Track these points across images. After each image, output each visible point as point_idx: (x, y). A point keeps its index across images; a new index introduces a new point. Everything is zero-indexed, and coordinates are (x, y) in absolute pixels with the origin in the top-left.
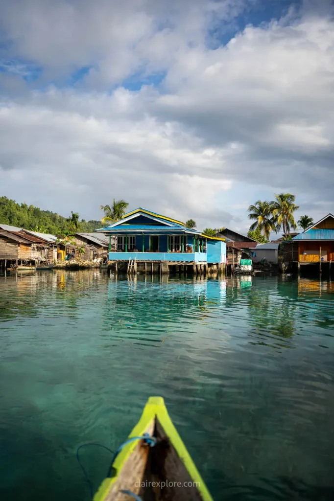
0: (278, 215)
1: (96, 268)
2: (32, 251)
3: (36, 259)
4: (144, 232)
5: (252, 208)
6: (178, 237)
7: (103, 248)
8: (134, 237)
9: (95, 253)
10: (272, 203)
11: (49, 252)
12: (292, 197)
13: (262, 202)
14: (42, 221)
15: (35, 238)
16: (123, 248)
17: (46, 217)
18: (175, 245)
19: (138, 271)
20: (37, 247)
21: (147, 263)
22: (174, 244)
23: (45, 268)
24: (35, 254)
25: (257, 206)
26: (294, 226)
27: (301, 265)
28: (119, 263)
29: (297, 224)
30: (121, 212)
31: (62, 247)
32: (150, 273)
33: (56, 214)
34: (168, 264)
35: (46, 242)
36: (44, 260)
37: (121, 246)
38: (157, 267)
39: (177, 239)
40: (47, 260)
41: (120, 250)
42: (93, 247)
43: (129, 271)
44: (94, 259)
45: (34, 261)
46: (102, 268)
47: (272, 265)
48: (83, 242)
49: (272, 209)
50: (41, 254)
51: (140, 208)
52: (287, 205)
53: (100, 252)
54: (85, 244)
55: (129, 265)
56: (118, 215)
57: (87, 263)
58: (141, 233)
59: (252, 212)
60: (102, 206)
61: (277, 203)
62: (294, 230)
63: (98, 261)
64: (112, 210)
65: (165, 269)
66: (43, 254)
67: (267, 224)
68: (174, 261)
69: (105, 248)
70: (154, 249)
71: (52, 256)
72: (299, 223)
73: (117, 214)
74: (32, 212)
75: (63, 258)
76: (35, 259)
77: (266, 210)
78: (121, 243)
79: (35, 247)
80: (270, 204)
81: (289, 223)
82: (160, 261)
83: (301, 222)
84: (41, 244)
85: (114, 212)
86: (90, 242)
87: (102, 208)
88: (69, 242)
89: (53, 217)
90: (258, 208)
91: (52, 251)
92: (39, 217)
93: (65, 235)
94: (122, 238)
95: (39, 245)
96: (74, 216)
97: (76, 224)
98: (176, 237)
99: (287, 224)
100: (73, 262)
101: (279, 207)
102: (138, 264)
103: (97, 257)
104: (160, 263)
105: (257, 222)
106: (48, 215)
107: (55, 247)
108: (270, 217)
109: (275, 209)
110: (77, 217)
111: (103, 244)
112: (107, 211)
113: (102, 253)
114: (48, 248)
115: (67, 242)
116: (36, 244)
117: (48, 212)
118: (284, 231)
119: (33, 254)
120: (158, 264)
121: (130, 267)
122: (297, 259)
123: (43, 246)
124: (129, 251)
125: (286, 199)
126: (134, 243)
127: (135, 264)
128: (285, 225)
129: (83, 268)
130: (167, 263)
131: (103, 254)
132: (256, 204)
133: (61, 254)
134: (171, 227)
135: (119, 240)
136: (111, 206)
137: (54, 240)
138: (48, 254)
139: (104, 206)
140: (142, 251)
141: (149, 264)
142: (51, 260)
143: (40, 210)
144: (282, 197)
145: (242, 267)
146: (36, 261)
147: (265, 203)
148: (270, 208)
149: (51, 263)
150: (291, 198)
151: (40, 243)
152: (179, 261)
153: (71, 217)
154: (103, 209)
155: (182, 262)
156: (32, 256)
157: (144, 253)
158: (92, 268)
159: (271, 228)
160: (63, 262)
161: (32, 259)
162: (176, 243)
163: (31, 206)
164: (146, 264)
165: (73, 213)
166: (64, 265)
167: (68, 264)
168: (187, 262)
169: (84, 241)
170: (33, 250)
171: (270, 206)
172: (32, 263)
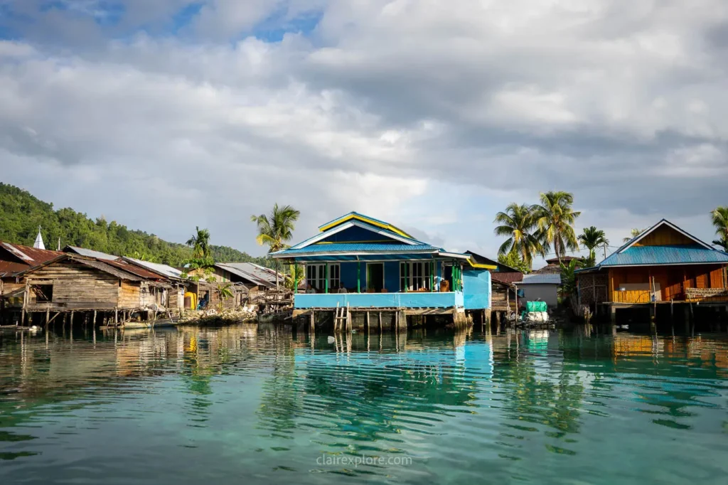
0: (546, 227)
1: (249, 322)
2: (142, 294)
3: (149, 308)
4: (360, 256)
5: (502, 216)
6: (420, 265)
7: (257, 287)
8: (337, 267)
9: (244, 296)
10: (535, 207)
11: (171, 296)
12: (567, 197)
13: (519, 205)
14: (131, 247)
15: (145, 271)
16: (317, 286)
17: (137, 241)
18: (415, 280)
19: (353, 328)
20: (151, 288)
21: (370, 312)
22: (411, 277)
23: (165, 326)
24: (146, 299)
25: (510, 214)
26: (572, 244)
27: (617, 310)
28: (318, 313)
29: (578, 242)
30: (287, 226)
31: (192, 287)
32: (377, 331)
33: (153, 235)
34: (406, 313)
35: (165, 278)
36: (162, 310)
37: (314, 282)
38: (390, 320)
39: (417, 267)
40: (168, 309)
41: (313, 290)
42: (242, 287)
43: (338, 328)
44: (242, 305)
45: (147, 312)
46: (262, 322)
47: (553, 310)
48: (222, 278)
49: (536, 219)
50: (157, 299)
51: (354, 213)
52: (560, 210)
53: (253, 294)
54: (227, 281)
55: (337, 316)
56: (282, 232)
57: (232, 314)
58: (354, 257)
59: (503, 224)
60: (254, 216)
61: (542, 208)
62: (572, 250)
63: (250, 311)
64: (272, 223)
65: (402, 322)
66: (159, 299)
67: (529, 242)
68: (417, 308)
69: (261, 288)
70: (376, 287)
71: (175, 304)
72: (583, 240)
73: (280, 229)
74: (114, 233)
75: (193, 306)
76: (147, 309)
77: (528, 220)
78: (314, 277)
79: (147, 287)
80: (532, 210)
81: (563, 240)
82: (396, 308)
83: (583, 237)
84: (157, 282)
85: (275, 226)
86: (235, 278)
87: (255, 220)
88: (203, 277)
89: (148, 241)
90: (512, 217)
91: (176, 293)
92: (125, 240)
93: (197, 265)
94: (314, 267)
95: (152, 283)
96: (200, 234)
97: (204, 249)
98: (415, 265)
99: (561, 242)
100: (212, 313)
101: (545, 214)
102: (354, 314)
103: (249, 303)
104: (394, 312)
105: (511, 239)
106: (140, 237)
107: (181, 286)
108: (532, 231)
109: (541, 217)
110: (207, 237)
111: (258, 281)
112: (263, 225)
113: (256, 295)
114: (168, 289)
115: (200, 277)
116: (148, 283)
117: (139, 233)
118: (557, 253)
119: (145, 301)
120: (392, 313)
121: (339, 320)
122: (609, 299)
123: (161, 284)
124: (330, 291)
125: (558, 201)
126: (337, 277)
127: (349, 314)
128: (558, 243)
129: (229, 323)
130: (404, 311)
131: (259, 297)
132: (508, 209)
133: (190, 298)
134: (412, 247)
135: (311, 272)
136: (270, 216)
137: (177, 274)
138: (168, 300)
139: (258, 216)
140: (357, 292)
141: (375, 314)
142: (174, 309)
143: (128, 229)
144: (551, 198)
145: (532, 314)
146: (150, 311)
147: (522, 207)
148: (533, 216)
149: (174, 315)
150: (565, 198)
151: (155, 280)
152: (425, 308)
153: (196, 236)
154: (257, 221)
155: (433, 308)
156: (142, 303)
157: (360, 293)
158: (242, 322)
159: (535, 248)
160: (196, 314)
161: (142, 308)
162: (414, 274)
163: (113, 222)
164: (368, 313)
165: (199, 230)
166: (197, 318)
167: (204, 316)
168: (441, 308)
169: (225, 277)
170: (143, 292)
171: (532, 213)
172: (143, 315)
